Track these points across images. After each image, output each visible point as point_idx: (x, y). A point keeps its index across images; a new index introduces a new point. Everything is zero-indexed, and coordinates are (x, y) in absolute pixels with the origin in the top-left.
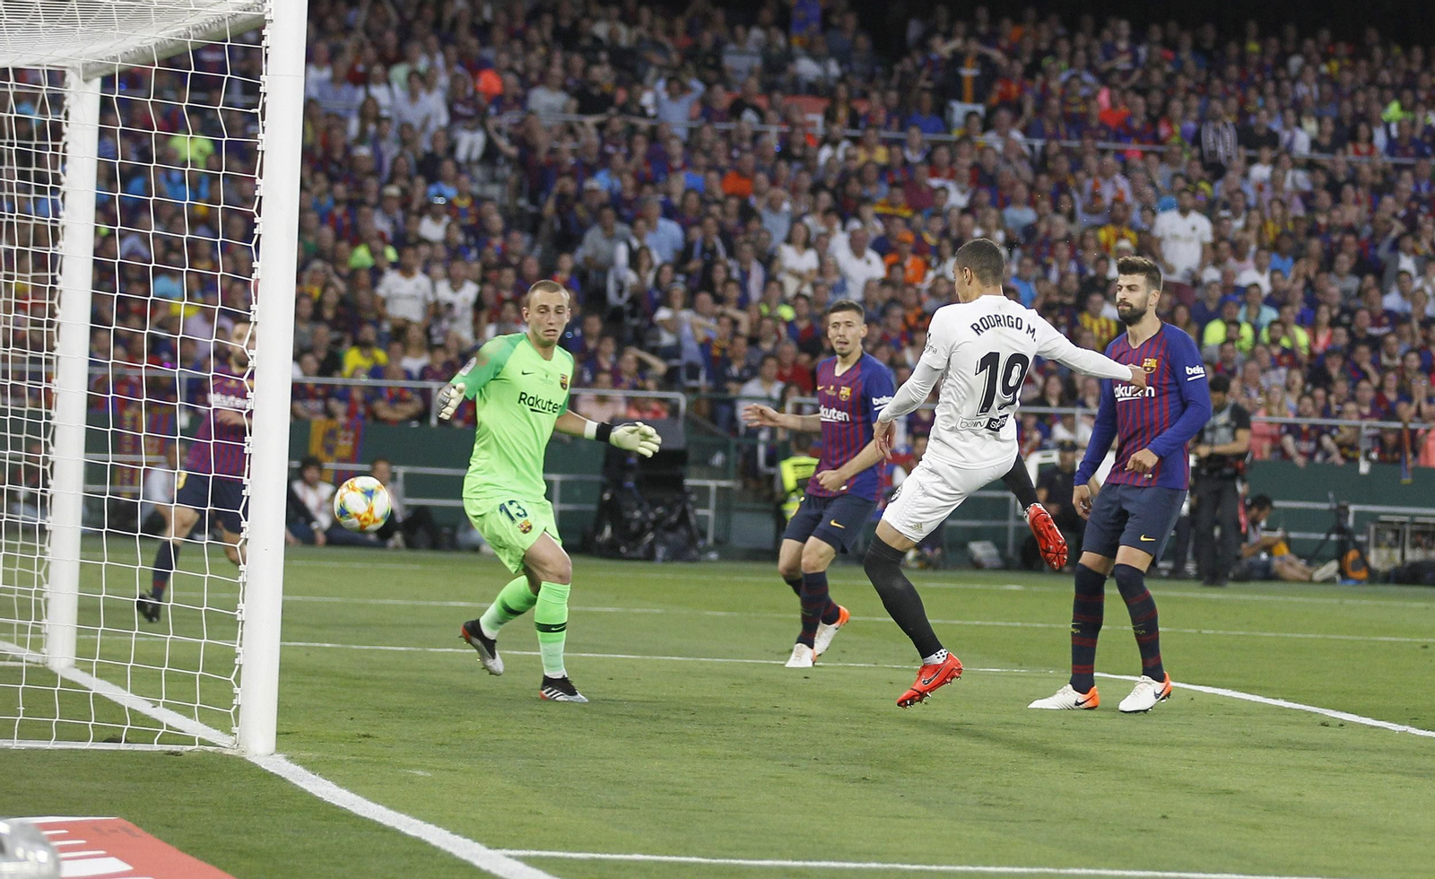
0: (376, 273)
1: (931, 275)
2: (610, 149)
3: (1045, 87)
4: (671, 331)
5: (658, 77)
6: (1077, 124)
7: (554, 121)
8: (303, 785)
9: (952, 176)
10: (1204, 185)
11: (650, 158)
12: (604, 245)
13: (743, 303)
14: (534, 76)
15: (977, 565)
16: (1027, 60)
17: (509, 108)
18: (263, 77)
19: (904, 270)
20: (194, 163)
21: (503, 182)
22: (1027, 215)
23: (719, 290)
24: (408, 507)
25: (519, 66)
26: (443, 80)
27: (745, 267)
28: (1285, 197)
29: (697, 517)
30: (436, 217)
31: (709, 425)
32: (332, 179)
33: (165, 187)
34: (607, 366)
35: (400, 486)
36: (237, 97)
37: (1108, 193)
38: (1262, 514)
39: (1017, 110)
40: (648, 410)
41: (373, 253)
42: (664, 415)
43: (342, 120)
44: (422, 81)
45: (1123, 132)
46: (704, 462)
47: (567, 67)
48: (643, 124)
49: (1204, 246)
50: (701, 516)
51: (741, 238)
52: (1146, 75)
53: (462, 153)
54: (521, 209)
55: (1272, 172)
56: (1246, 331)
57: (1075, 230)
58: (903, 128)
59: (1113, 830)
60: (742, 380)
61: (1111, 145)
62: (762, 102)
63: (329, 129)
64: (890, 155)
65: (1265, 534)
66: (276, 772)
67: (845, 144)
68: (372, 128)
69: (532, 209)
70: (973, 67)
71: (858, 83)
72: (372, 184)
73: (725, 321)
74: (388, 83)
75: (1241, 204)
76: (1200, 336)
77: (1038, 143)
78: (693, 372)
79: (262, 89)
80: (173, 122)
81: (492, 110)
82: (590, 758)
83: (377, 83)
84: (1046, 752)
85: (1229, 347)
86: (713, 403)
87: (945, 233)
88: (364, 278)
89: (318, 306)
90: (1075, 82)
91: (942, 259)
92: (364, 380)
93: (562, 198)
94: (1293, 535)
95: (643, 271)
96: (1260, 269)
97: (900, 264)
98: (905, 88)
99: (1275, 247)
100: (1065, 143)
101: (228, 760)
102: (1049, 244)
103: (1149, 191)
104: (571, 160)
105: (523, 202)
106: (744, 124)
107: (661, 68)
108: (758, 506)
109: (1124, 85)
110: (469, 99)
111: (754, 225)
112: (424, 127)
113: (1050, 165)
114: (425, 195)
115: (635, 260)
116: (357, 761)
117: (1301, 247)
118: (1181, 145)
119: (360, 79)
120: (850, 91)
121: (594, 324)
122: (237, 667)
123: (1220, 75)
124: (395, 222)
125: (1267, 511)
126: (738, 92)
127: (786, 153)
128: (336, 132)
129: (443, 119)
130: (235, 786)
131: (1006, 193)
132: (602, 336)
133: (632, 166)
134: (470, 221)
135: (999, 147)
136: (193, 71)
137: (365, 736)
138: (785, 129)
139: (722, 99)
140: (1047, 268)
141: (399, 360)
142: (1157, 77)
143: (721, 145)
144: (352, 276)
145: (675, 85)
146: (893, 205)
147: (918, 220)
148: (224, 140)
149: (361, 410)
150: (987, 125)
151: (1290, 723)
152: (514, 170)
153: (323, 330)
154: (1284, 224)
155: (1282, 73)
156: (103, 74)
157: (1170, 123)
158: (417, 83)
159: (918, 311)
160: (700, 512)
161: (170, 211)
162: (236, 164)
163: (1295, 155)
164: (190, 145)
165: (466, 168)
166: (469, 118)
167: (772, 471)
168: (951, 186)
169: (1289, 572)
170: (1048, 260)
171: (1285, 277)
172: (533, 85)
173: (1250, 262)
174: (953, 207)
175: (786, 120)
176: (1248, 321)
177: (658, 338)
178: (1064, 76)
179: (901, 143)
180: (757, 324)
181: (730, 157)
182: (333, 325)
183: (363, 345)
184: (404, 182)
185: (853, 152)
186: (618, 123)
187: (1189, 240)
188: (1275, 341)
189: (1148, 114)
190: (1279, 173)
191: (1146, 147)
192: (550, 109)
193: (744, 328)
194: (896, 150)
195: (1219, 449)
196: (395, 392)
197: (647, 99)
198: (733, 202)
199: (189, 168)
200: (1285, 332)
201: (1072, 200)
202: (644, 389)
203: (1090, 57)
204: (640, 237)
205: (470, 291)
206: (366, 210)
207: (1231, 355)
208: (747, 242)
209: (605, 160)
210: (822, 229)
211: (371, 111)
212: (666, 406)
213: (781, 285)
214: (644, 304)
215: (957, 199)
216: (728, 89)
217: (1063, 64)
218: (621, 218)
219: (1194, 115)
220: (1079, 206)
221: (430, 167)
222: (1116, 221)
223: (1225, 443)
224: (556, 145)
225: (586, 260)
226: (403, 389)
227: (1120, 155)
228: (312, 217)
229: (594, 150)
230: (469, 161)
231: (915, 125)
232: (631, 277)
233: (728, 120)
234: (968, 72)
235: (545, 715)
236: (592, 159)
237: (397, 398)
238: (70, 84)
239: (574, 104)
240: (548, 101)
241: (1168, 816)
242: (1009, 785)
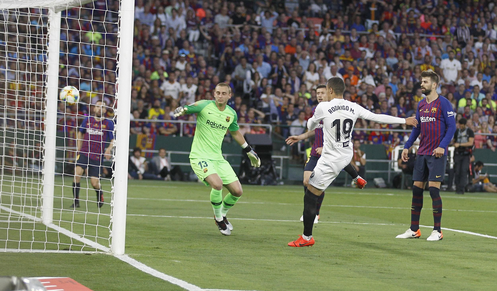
0: (160, 82)
1: (360, 81)
2: (244, 37)
3: (401, 14)
4: (266, 102)
5: (261, 11)
6: (413, 27)
7: (224, 26)
8: (135, 266)
9: (368, 46)
10: (458, 50)
11: (259, 40)
12: (242, 71)
13: (292, 92)
14: (217, 11)
15: (377, 187)
16: (394, 4)
17: (208, 22)
18: (119, 11)
19: (350, 80)
20: (95, 42)
21: (206, 49)
22: (394, 61)
23: (284, 87)
24: (172, 166)
25: (211, 7)
26: (184, 12)
27: (293, 79)
28: (488, 54)
29: (276, 169)
30: (182, 62)
31: (280, 136)
32: (145, 48)
33: (84, 51)
34: (243, 115)
35: (169, 158)
36: (110, 18)
37: (423, 52)
38: (480, 168)
39: (391, 23)
40: (258, 131)
41: (159, 74)
42: (264, 132)
43: (148, 26)
44: (176, 13)
45: (429, 31)
46: (279, 150)
47: (229, 7)
48: (256, 28)
49: (458, 72)
50: (278, 169)
51: (292, 69)
52: (438, 10)
53: (191, 39)
54: (212, 58)
55: (483, 45)
56: (474, 102)
57: (412, 66)
58: (350, 29)
59: (426, 282)
60: (292, 120)
61: (425, 35)
62: (299, 20)
63: (143, 29)
64: (345, 39)
65: (481, 175)
66: (125, 261)
67: (329, 35)
68: (159, 29)
69: (217, 58)
70: (375, 7)
71: (333, 13)
72: (159, 49)
73: (286, 99)
74: (165, 13)
75: (472, 56)
76: (457, 104)
77: (399, 35)
78: (274, 117)
79: (119, 15)
80: (87, 27)
81: (202, 23)
82: (238, 256)
83: (161, 13)
84: (402, 254)
85: (467, 108)
86: (282, 128)
87: (365, 67)
88: (156, 83)
89: (140, 93)
90: (412, 12)
91: (364, 76)
92: (156, 120)
93: (227, 55)
94: (491, 176)
95: (256, 81)
96: (479, 80)
97: (349, 78)
98: (350, 15)
99: (484, 72)
100: (408, 34)
101: (107, 256)
102: (403, 71)
103: (439, 52)
104: (230, 41)
105: (213, 56)
106: (293, 28)
107: (262, 7)
108: (298, 165)
109: (430, 14)
110: (193, 19)
111: (296, 64)
112: (177, 29)
113: (403, 42)
114: (178, 53)
115: (253, 77)
116: (154, 257)
117: (493, 71)
118: (450, 35)
119: (155, 12)
120: (331, 15)
121: (239, 100)
122: (111, 223)
123: (464, 10)
124: (167, 63)
125: (481, 167)
126: (290, 16)
127: (307, 38)
128: (146, 31)
129: (184, 26)
130: (110, 266)
131: (387, 52)
132: (242, 104)
133: (252, 43)
134: (194, 63)
135: (384, 36)
136: (94, 9)
137: (157, 248)
138: (307, 29)
139: (285, 18)
140: (402, 79)
141: (169, 113)
142: (441, 10)
143: (284, 35)
144: (152, 83)
145: (268, 14)
146: (346, 57)
147: (355, 62)
148: (105, 34)
149: (155, 131)
150: (380, 28)
151: (490, 243)
152: (210, 44)
153: (141, 102)
154: (487, 63)
155: (486, 9)
156: (62, 10)
157: (446, 27)
158: (175, 13)
159: (355, 95)
160: (277, 167)
161: (86, 59)
162: (110, 42)
163: (491, 39)
164: (93, 36)
165: (192, 44)
166: (193, 26)
167: (303, 152)
168: (367, 50)
169: (489, 189)
170: (402, 76)
171: (488, 83)
172: (216, 14)
173: (475, 77)
174: (368, 58)
175: (308, 26)
176: (474, 98)
177: (262, 105)
178: (408, 11)
179: (349, 35)
180: (297, 100)
181: (288, 40)
182: (145, 100)
183: (156, 108)
184: (170, 49)
185: (332, 38)
186: (247, 28)
187: (453, 69)
188: (484, 106)
189: (438, 24)
190: (485, 45)
191: (438, 36)
192: (223, 22)
193: (293, 101)
194: (347, 37)
195: (462, 144)
196: (167, 124)
197: (258, 19)
198: (289, 56)
199: (93, 44)
200: (488, 103)
201: (411, 55)
202: (257, 123)
203: (417, 3)
204: (255, 69)
205: (194, 88)
206: (156, 59)
207: (468, 111)
208: (294, 70)
209: (242, 41)
210: (321, 65)
211: (158, 23)
212: (265, 129)
213: (306, 85)
214: (257, 92)
215: (369, 54)
216: (287, 15)
217: (407, 6)
218: (248, 62)
219: (455, 24)
220: (413, 57)
221: (179, 44)
222: (427, 63)
223: (465, 142)
224: (225, 35)
225: (236, 77)
226: (170, 123)
227: (429, 39)
228: (137, 61)
229: (239, 37)
230: (193, 41)
231: (354, 28)
232: (252, 83)
233: (287, 27)
234: (373, 9)
235: (222, 240)
236: (238, 40)
237: (168, 126)
238: (50, 14)
239: (231, 21)
240: (222, 19)
241: (446, 277)
242: (389, 266)
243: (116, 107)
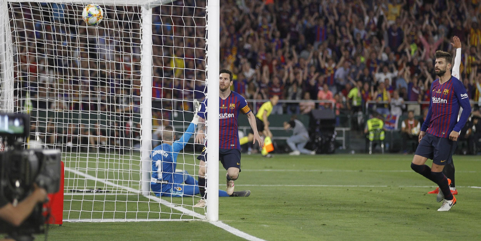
8: (229, 231)
18: (206, 7)
66: (220, 227)
79: (206, 11)
101: (204, 223)
136: (184, 6)
148: (195, 27)
162: (199, 35)
238: (142, 11)
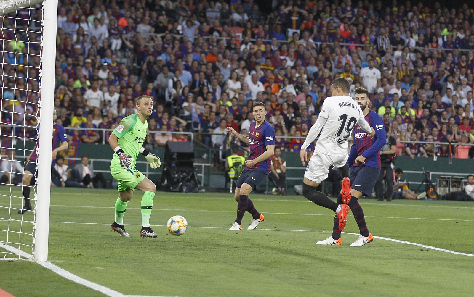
0: (83, 90)
1: (281, 91)
2: (166, 46)
3: (321, 24)
4: (188, 111)
5: (183, 21)
6: (333, 36)
7: (147, 36)
8: (58, 272)
9: (288, 55)
10: (378, 59)
11: (180, 49)
12: (164, 80)
13: (214, 100)
14: (139, 20)
15: (297, 194)
16: (315, 14)
17: (130, 31)
18: (42, 20)
19: (271, 88)
20: (18, 51)
21: (129, 57)
22: (315, 69)
23: (205, 96)
24: (94, 173)
25: (134, 16)
26: (107, 21)
27: (215, 88)
28: (407, 63)
29: (197, 176)
30: (104, 70)
31: (202, 144)
32: (67, 56)
33: (7, 59)
34: (165, 123)
35: (92, 166)
36: (33, 27)
37: (344, 61)
38: (399, 175)
39: (311, 31)
40: (180, 138)
41: (82, 83)
42: (186, 140)
43: (71, 35)
44: (98, 22)
45: (349, 39)
46: (200, 157)
47: (150, 16)
48: (178, 37)
49: (378, 80)
50: (199, 176)
51: (213, 77)
52: (357, 19)
53: (113, 47)
54: (134, 67)
55: (402, 54)
56: (393, 110)
57: (332, 74)
58: (270, 38)
59: (346, 288)
60: (214, 128)
61: (344, 44)
62: (220, 29)
63: (66, 38)
64: (266, 47)
65: (400, 182)
66: (48, 268)
67: (250, 44)
68: (81, 38)
69: (139, 67)
70: (296, 17)
71: (254, 22)
72: (81, 58)
73: (207, 107)
74: (87, 22)
75: (391, 65)
77: (319, 43)
78: (196, 125)
79: (42, 25)
80: (10, 36)
81: (124, 32)
82: (160, 262)
83: (83, 22)
84: (322, 260)
85: (387, 116)
86: (203, 136)
87: (286, 75)
88: (79, 92)
89: (62, 101)
90: (332, 21)
91: (285, 85)
92: (79, 128)
93: (149, 63)
94: (410, 183)
95: (178, 89)
96: (398, 88)
97: (270, 86)
98: (271, 24)
99: (403, 80)
100: (328, 43)
101: (31, 263)
102: (323, 79)
103: (359, 60)
104: (152, 50)
105: (135, 65)
106: (214, 37)
107: (184, 17)
108: (221, 173)
109: (349, 23)
110: (115, 28)
111: (217, 73)
112: (100, 38)
113: (323, 51)
114: (100, 62)
115: (175, 85)
116: (77, 264)
117: (413, 80)
118: (370, 44)
119: (77, 21)
120: (252, 24)
121: (161, 108)
122: (34, 230)
123: (384, 19)
124: (89, 72)
125: (401, 174)
126: (212, 26)
127: (229, 47)
128: (68, 40)
129: (107, 35)
130: (33, 272)
131: (308, 61)
132: (164, 112)
133: (174, 51)
134: (117, 71)
135: (305, 45)
136: (17, 18)
137: (79, 255)
138: (229, 38)
139: (206, 28)
140: (322, 88)
141: (91, 121)
142: (361, 20)
143: (206, 44)
144: (74, 91)
145: (189, 23)
146: (267, 66)
147: (276, 70)
148: (28, 42)
149: (78, 139)
150: (301, 38)
151: (409, 249)
152: (132, 53)
153: (64, 110)
154: (406, 71)
155: (405, 18)
157: (366, 36)
158: (97, 23)
159: (276, 103)
160: (199, 175)
161: (9, 68)
162: (33, 51)
163: (410, 47)
164: (16, 45)
165: (114, 52)
166: (116, 35)
167: (224, 160)
168: (288, 59)
169: (408, 196)
170: (322, 85)
171: (407, 91)
172: (139, 23)
173: (394, 86)
174: (288, 66)
175: (229, 35)
176: (393, 107)
177: (184, 113)
178: (328, 20)
179: (270, 43)
180: (219, 108)
181: (209, 49)
182: (68, 108)
183: (78, 116)
184: (93, 58)
185: (253, 46)
186: (169, 36)
187: (373, 78)
188: (403, 114)
189: (358, 33)
190: (405, 54)
191: (357, 45)
192: (145, 31)
193: (214, 109)
194: (268, 46)
195: (385, 152)
196: (90, 132)
197: (179, 28)
198: (210, 65)
199: (16, 53)
200: (407, 111)
201: (331, 63)
202: (178, 131)
203: (337, 13)
204: (177, 77)
205: (117, 96)
206: (79, 67)
207: (388, 119)
208: (215, 79)
209: (164, 50)
210: (242, 74)
211: (81, 32)
212: (186, 137)
213: (228, 95)
214: (178, 100)
215: (290, 63)
216: (208, 24)
217: (328, 15)
218: (170, 70)
219: (374, 33)
220: (333, 66)
221: (102, 52)
222: (347, 71)
223: (387, 150)
224: (147, 44)
225: (158, 85)
226: (93, 131)
227: (347, 47)
228: (60, 70)
229: (160, 46)
230: (116, 49)
231: (274, 37)
232: (174, 91)
233: (208, 36)
234: (294, 18)
235: (144, 247)
236: (160, 49)
237: (91, 134)
239: (153, 29)
240: (144, 29)
241: (366, 282)
242: (309, 272)
243: (39, 115)
